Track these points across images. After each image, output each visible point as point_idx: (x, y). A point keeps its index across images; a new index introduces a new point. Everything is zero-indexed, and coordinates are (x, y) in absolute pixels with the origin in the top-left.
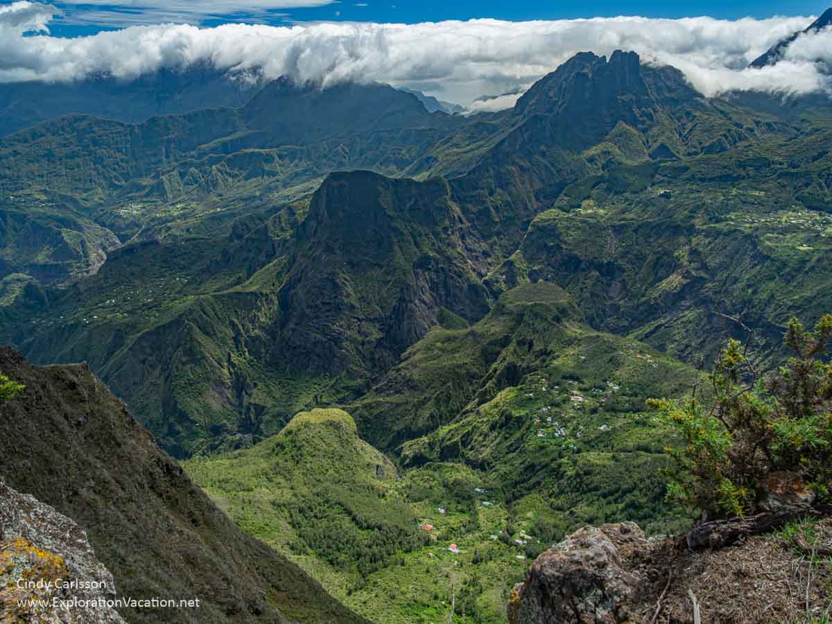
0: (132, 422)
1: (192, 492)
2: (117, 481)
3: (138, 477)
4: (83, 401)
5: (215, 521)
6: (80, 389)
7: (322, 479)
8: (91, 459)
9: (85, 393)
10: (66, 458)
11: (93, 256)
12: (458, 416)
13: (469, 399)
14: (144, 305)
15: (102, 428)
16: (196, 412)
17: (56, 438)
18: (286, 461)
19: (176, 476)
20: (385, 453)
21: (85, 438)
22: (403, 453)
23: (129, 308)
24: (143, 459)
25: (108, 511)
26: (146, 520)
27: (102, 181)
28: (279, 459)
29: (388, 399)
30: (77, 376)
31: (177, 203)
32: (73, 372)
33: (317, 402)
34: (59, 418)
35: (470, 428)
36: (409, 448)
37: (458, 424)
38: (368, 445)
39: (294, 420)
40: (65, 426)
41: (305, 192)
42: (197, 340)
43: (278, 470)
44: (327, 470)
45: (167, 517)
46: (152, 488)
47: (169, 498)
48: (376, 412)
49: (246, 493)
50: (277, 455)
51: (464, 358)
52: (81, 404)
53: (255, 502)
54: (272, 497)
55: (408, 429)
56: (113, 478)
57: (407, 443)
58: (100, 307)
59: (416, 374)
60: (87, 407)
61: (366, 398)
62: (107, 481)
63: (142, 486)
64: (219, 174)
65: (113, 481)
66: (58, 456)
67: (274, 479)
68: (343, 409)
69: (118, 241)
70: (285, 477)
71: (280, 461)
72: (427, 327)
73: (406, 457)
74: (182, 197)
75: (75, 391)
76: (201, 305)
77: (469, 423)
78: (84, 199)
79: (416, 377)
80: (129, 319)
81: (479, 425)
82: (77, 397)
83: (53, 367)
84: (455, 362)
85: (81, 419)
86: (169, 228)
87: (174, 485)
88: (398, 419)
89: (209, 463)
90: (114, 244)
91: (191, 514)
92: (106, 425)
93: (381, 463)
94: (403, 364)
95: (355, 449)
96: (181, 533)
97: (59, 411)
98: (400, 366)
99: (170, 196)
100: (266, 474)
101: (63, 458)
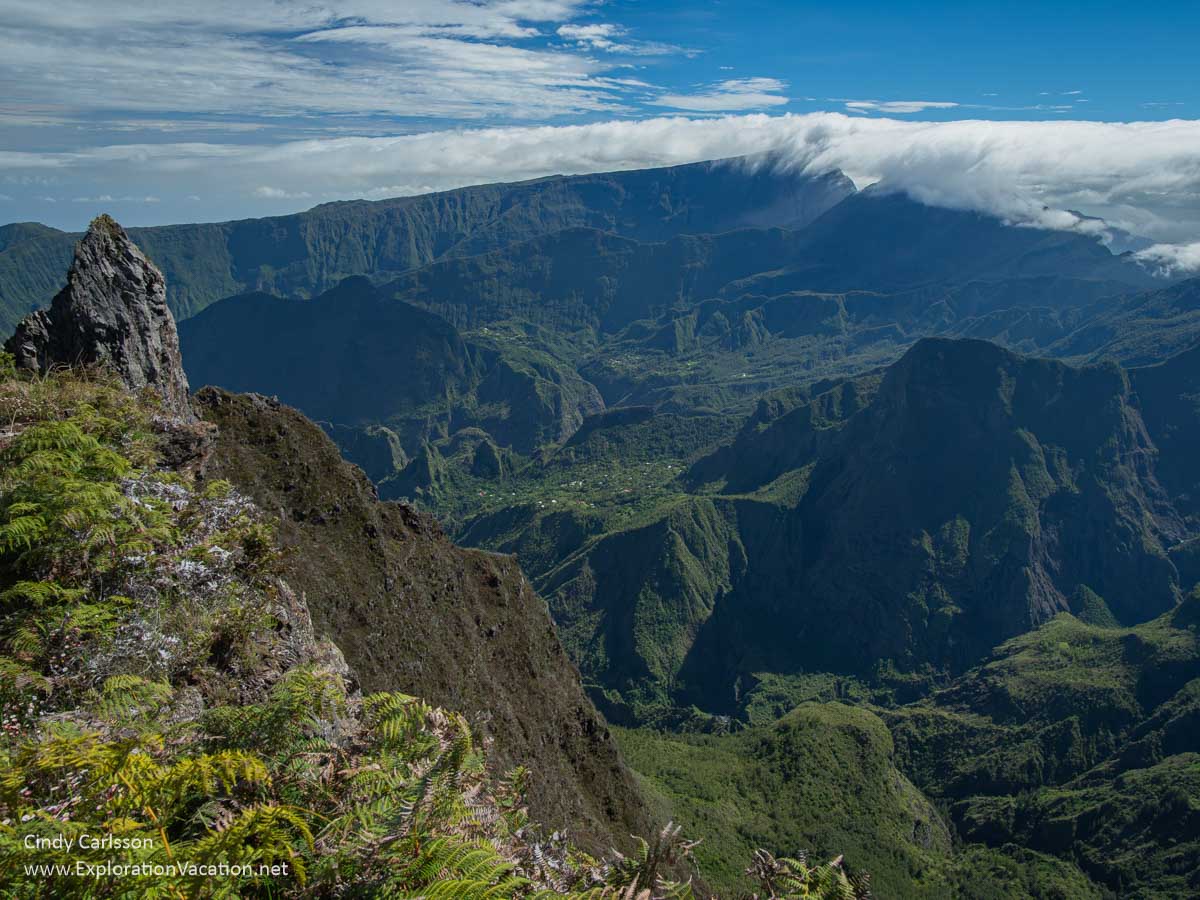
0: (557, 650)
1: (615, 770)
2: (521, 724)
3: (548, 726)
4: (501, 605)
5: (639, 821)
6: (502, 588)
7: (822, 815)
8: (495, 685)
9: (507, 596)
10: (465, 672)
11: (567, 418)
12: (1081, 777)
13: (1104, 753)
14: (618, 496)
15: (518, 647)
16: (658, 663)
17: (458, 644)
18: (772, 771)
19: (599, 740)
20: (936, 804)
21: (494, 655)
22: (967, 815)
23: (598, 497)
24: (561, 704)
25: (500, 759)
26: (545, 788)
27: (596, 319)
28: (762, 765)
29: (957, 717)
30: (502, 570)
31: (688, 359)
32: (498, 565)
33: (840, 693)
34: (468, 619)
35: (1098, 805)
36: (980, 808)
37: (1076, 792)
38: (910, 783)
39: (796, 711)
40: (472, 629)
41: (877, 363)
42: (678, 560)
43: (757, 781)
44: (833, 804)
45: (576, 794)
46: (563, 746)
47: (583, 768)
48: (931, 732)
49: (703, 802)
50: (760, 757)
51: (1109, 678)
52: (498, 608)
53: (713, 820)
54: (739, 821)
55: (983, 774)
56: (517, 717)
57: (977, 799)
58: (562, 489)
59: (1013, 686)
60: (505, 614)
61: (920, 706)
62: (508, 718)
63: (551, 741)
64: (754, 323)
65: (515, 721)
66: (456, 667)
67: (748, 794)
68: (879, 714)
69: (601, 403)
70: (766, 795)
71: (763, 769)
72: (1048, 610)
73: (972, 821)
74: (696, 352)
75: (495, 589)
76: (695, 511)
77: (1099, 798)
78: (569, 340)
79: (1013, 692)
80: (596, 511)
81: (1118, 804)
82: (495, 597)
83: (475, 552)
84: (1088, 682)
85: (494, 628)
86: (672, 393)
87: (594, 752)
88: (968, 754)
89: (659, 742)
90: (594, 405)
91: (608, 801)
92: (522, 645)
93: (925, 819)
94: (992, 665)
95: (885, 783)
96: (589, 822)
97: (469, 610)
98: (989, 666)
99: (680, 348)
100: (738, 783)
101: (461, 671)
